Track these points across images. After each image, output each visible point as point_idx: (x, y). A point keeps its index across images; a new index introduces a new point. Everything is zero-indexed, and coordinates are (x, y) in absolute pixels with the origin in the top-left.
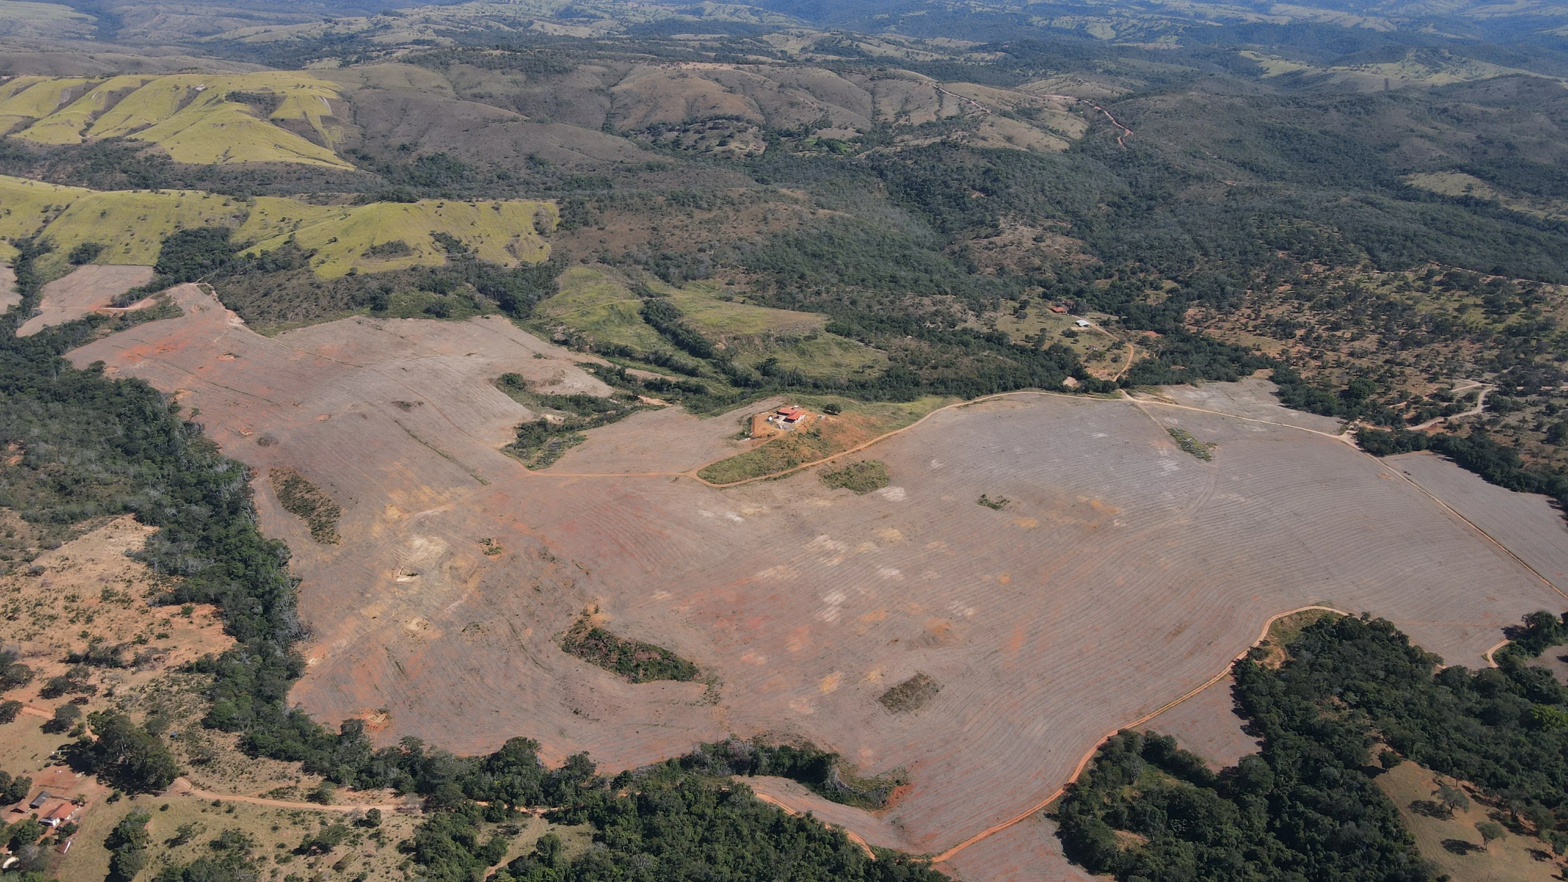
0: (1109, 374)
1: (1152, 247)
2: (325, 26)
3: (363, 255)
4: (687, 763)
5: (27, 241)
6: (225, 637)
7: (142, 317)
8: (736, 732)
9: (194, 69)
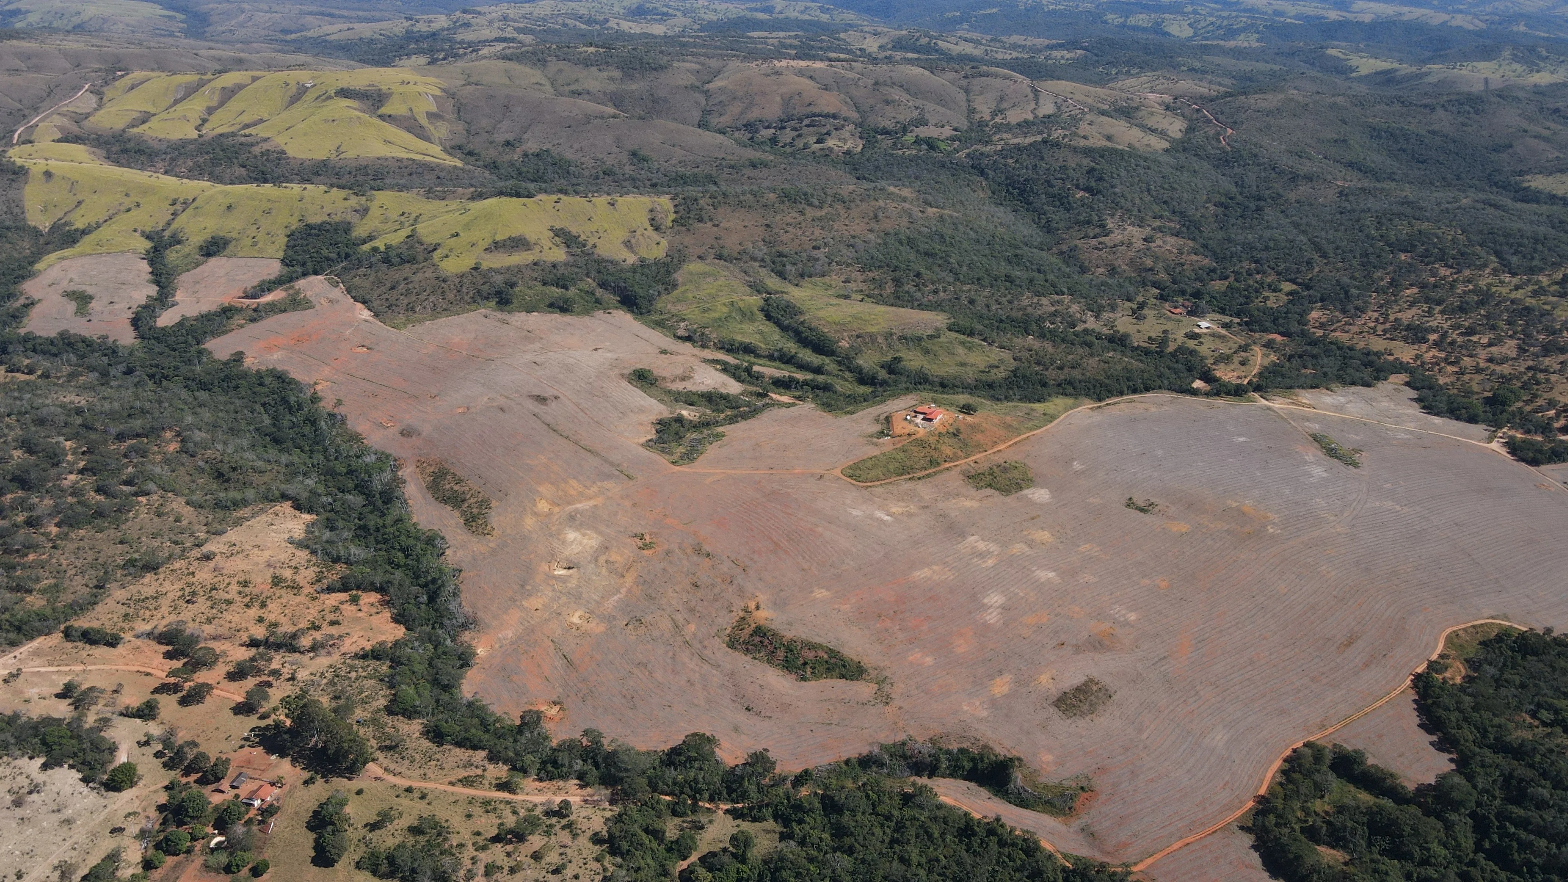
0: (1239, 377)
1: (1267, 248)
2: (407, 24)
3: (486, 249)
4: (865, 762)
5: (157, 233)
6: (393, 625)
7: (273, 308)
8: (911, 733)
9: (302, 66)
